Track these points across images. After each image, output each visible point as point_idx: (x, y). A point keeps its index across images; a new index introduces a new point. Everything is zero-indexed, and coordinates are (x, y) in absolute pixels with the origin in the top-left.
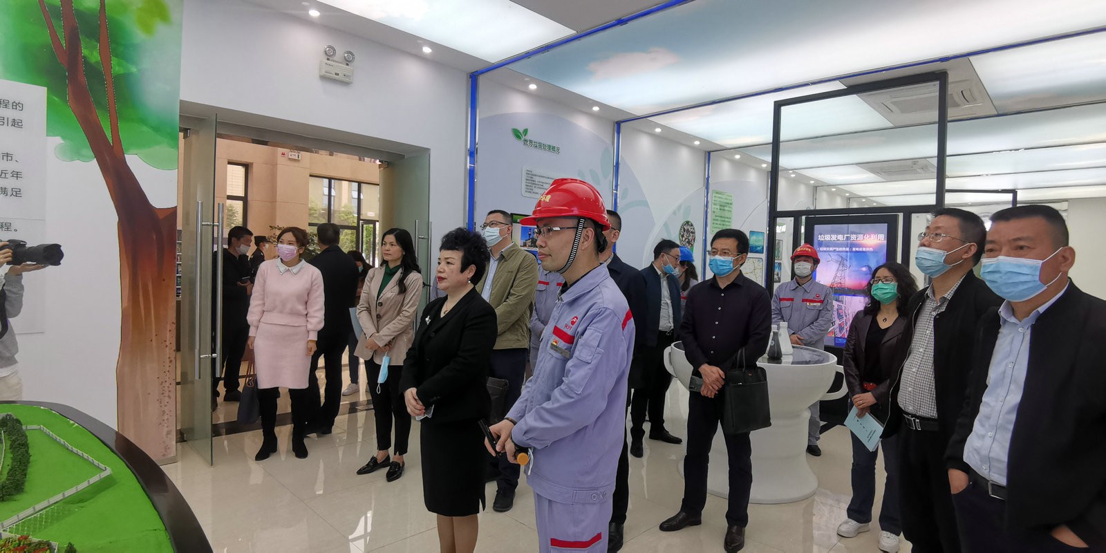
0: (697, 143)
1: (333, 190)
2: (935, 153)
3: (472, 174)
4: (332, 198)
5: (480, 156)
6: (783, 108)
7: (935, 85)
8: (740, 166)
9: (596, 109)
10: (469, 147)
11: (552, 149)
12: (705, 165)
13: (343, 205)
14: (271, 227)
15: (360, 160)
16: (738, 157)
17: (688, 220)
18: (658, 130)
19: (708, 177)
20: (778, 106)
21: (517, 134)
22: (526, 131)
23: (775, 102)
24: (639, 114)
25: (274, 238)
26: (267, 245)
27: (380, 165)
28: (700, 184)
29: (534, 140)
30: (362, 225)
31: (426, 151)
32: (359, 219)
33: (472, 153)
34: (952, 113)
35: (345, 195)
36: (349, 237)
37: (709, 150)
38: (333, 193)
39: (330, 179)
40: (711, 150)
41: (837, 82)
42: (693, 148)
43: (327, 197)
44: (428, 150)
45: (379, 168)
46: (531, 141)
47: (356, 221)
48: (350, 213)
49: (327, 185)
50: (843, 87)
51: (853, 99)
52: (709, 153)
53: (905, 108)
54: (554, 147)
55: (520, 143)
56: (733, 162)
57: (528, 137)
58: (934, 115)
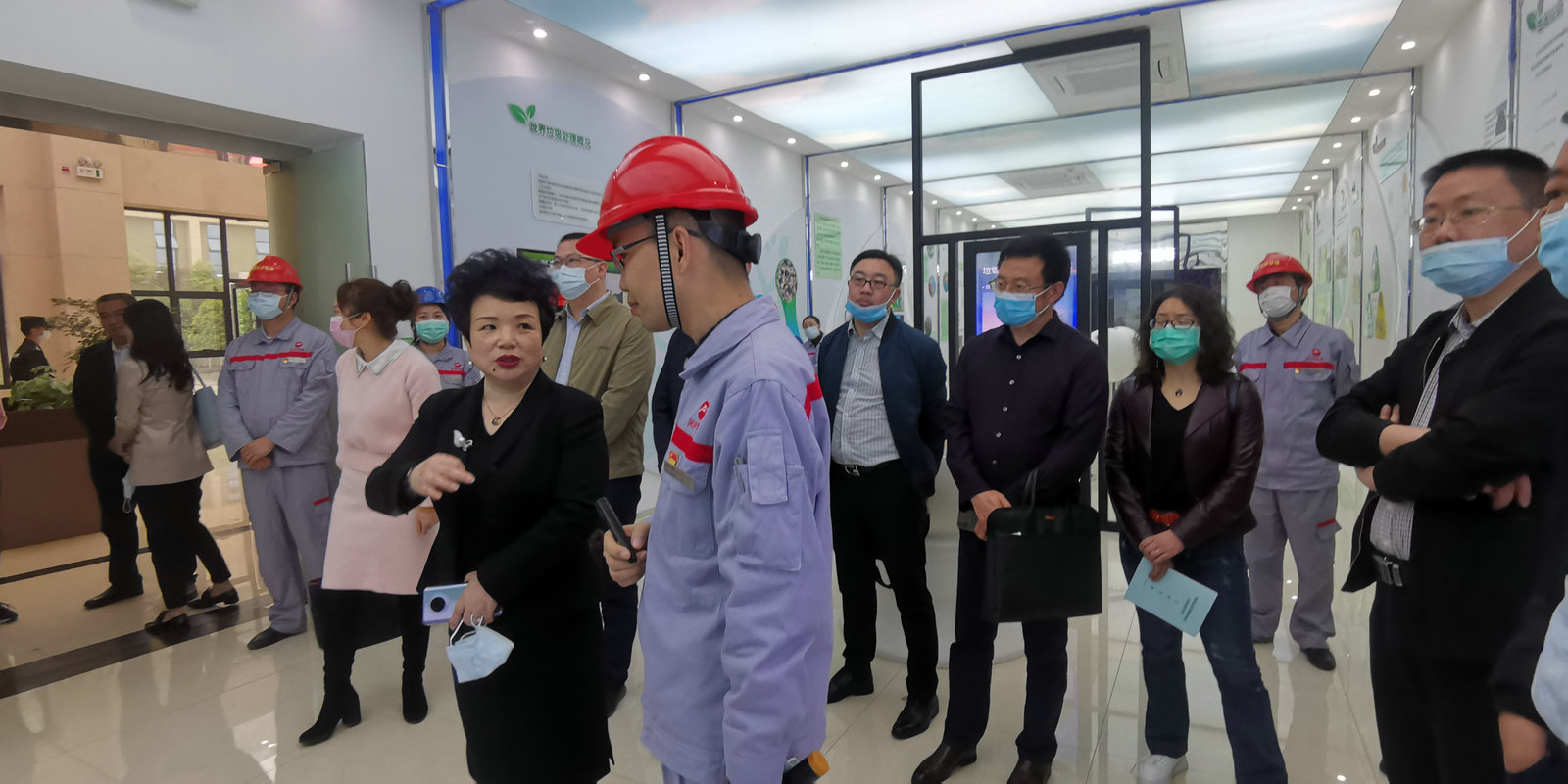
0: (792, 141)
1: (173, 239)
2: (1138, 151)
3: (444, 197)
4: (174, 252)
5: (455, 162)
6: (925, 84)
7: (1133, 49)
8: (847, 179)
9: (644, 78)
10: (434, 145)
11: (578, 140)
12: (803, 176)
13: (193, 263)
14: (54, 300)
15: (220, 158)
16: (844, 164)
17: (786, 257)
18: (738, 119)
19: (808, 196)
20: (918, 79)
21: (516, 112)
22: (532, 110)
23: (913, 74)
24: (712, 89)
25: (63, 319)
26: (47, 334)
27: (264, 167)
28: (798, 205)
29: (546, 124)
30: (234, 291)
31: (357, 138)
32: (227, 279)
33: (441, 155)
34: (1157, 91)
35: (197, 247)
36: (212, 315)
37: (807, 153)
38: (174, 244)
39: (167, 213)
40: (813, 152)
41: (1003, 43)
42: (785, 150)
43: (164, 252)
44: (359, 137)
45: (264, 174)
46: (542, 128)
47: (222, 283)
48: (208, 275)
49: (162, 231)
50: (1009, 51)
51: (1018, 69)
52: (807, 157)
53: (1082, 86)
54: (581, 139)
55: (523, 131)
56: (840, 174)
57: (538, 119)
58: (1135, 93)
